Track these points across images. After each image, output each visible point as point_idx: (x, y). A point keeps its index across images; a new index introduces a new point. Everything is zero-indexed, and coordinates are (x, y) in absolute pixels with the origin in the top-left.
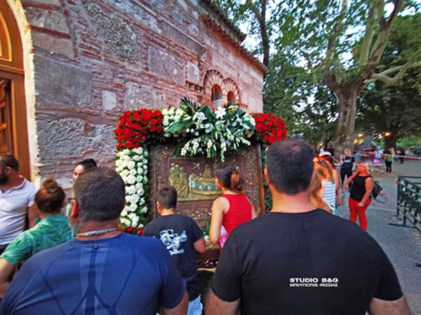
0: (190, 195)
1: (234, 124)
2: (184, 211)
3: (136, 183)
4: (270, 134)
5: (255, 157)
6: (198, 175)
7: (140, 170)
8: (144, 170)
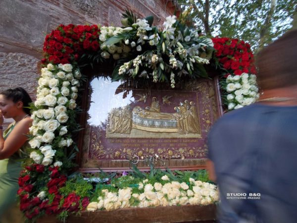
0: (133, 131)
1: (188, 39)
2: (124, 151)
3: (57, 105)
4: (233, 58)
5: (212, 91)
6: (145, 109)
7: (65, 90)
8: (71, 92)
